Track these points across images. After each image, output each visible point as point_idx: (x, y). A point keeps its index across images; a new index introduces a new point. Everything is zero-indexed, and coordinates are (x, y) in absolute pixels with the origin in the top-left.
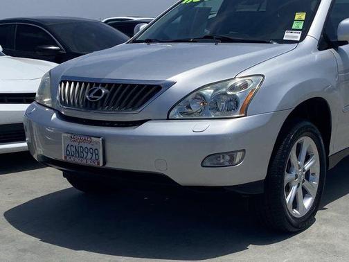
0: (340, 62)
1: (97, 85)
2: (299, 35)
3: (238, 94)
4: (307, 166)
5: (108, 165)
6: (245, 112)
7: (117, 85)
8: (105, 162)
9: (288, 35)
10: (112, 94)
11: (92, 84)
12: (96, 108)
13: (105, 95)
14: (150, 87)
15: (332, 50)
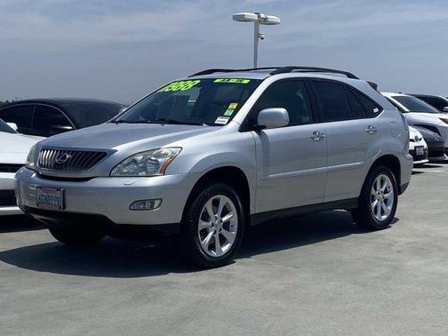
0: (259, 141)
1: (64, 152)
2: (227, 120)
3: (160, 160)
4: (225, 219)
5: (67, 210)
6: (163, 172)
7: (78, 152)
8: (64, 207)
9: (219, 120)
10: (73, 158)
11: (61, 151)
12: (62, 168)
13: (69, 159)
14: (100, 153)
15: (254, 132)
